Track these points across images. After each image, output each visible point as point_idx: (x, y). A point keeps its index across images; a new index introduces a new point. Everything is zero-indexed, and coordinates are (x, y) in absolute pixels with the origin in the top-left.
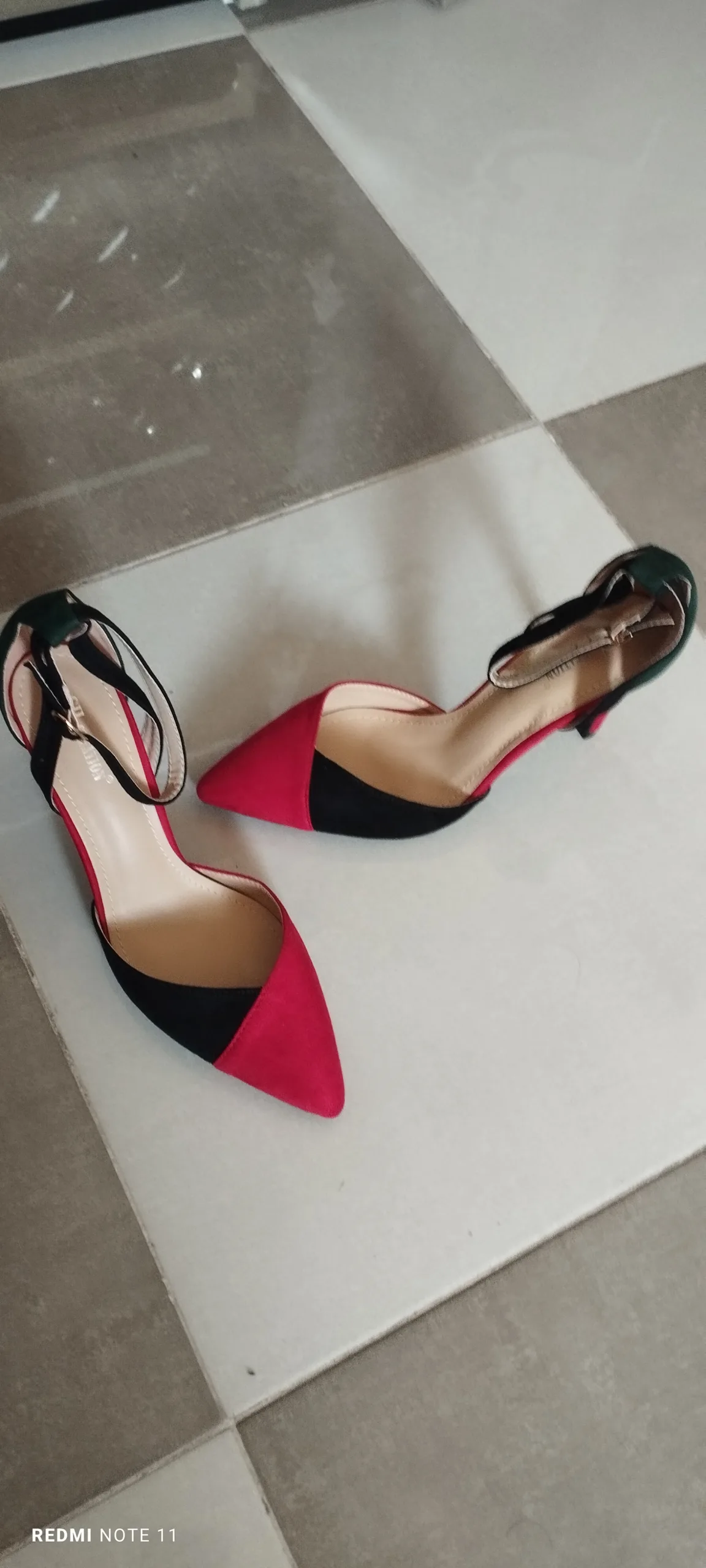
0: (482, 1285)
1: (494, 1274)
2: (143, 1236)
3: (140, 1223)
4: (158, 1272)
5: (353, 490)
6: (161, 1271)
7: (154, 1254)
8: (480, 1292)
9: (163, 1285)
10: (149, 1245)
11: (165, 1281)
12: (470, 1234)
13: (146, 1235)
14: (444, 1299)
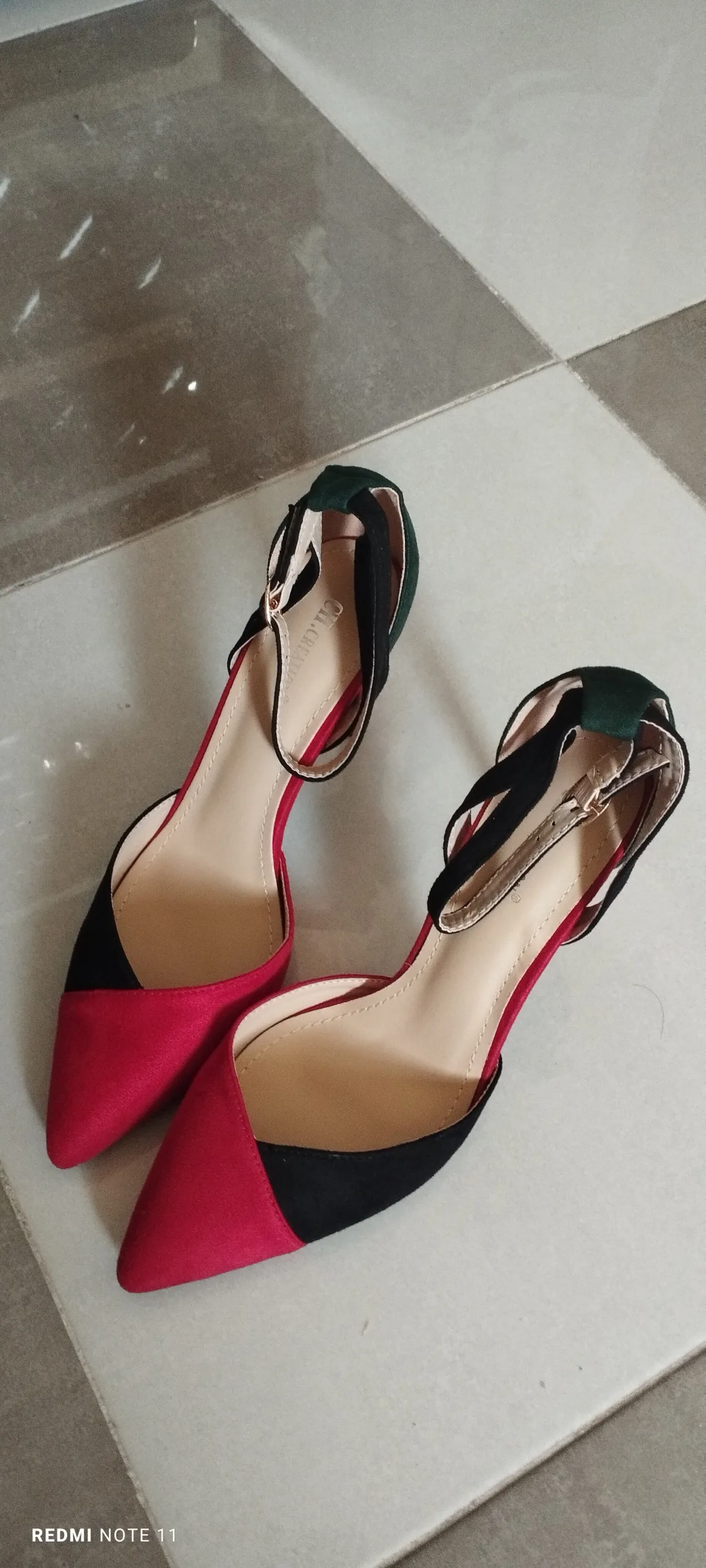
0: (563, 1457)
1: (580, 1439)
2: (100, 1412)
3: (98, 1395)
4: (122, 1463)
5: (341, 455)
6: (125, 1461)
7: (115, 1438)
8: (561, 1468)
9: (128, 1481)
10: (110, 1425)
11: (131, 1474)
12: (542, 1384)
13: (104, 1412)
14: (510, 1480)
